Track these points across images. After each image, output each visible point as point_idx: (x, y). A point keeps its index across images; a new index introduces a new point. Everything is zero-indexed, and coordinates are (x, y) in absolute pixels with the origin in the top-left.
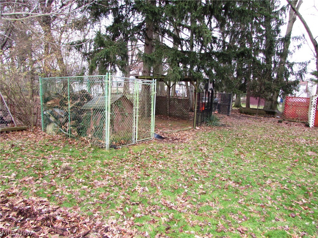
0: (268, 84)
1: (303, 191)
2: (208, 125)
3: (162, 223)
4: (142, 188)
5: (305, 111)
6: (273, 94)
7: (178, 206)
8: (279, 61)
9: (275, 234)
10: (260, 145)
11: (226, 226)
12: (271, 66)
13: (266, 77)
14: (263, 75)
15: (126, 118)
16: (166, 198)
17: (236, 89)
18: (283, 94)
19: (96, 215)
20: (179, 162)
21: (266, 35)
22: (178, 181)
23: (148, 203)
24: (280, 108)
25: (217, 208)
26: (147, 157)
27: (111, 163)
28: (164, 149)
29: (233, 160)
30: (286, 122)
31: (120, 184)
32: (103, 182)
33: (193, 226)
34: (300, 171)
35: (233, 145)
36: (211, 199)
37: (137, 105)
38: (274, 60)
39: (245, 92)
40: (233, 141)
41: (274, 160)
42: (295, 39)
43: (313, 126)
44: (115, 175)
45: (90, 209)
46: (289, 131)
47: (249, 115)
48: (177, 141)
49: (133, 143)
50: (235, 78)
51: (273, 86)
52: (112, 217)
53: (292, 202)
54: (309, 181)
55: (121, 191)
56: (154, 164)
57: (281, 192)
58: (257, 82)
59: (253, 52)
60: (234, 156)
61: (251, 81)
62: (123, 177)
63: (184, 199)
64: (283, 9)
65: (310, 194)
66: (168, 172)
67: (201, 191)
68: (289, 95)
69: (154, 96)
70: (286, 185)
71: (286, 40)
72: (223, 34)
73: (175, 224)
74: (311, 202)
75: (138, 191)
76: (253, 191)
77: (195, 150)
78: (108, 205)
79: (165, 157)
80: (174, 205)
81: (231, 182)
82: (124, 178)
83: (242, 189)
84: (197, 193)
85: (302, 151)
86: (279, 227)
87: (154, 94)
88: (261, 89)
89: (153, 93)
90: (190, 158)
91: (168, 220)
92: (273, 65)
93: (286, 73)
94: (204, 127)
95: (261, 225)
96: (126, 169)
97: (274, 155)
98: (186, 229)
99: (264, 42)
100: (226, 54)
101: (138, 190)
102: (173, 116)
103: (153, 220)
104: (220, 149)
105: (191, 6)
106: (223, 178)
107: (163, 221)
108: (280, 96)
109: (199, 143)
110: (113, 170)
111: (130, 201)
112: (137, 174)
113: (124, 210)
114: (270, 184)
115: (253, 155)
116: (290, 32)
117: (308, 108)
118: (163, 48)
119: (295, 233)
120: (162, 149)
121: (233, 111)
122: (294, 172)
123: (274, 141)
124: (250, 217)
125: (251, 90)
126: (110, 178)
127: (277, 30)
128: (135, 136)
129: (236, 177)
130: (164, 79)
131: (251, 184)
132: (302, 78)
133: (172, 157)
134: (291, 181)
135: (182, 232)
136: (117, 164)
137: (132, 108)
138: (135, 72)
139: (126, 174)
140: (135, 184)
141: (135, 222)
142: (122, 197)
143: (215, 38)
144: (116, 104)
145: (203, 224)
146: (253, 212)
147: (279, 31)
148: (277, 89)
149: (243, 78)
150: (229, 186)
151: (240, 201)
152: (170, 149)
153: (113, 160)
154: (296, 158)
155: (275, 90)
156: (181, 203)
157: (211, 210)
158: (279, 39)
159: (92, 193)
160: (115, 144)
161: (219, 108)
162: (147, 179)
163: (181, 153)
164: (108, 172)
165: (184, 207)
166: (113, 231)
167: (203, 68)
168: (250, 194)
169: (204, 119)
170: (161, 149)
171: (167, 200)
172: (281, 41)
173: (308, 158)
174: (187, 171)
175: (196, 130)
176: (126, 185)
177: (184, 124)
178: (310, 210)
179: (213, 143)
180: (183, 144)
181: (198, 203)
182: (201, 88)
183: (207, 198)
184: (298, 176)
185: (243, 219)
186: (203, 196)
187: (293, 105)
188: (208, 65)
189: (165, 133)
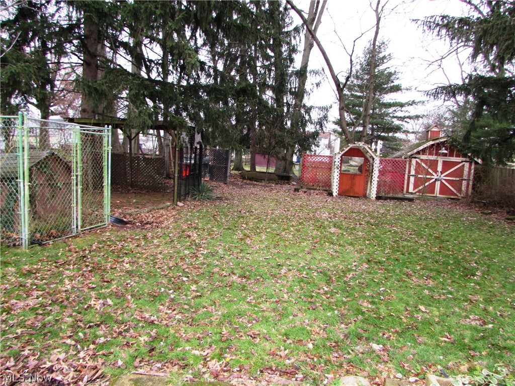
0: (280, 136)
1: (325, 278)
2: (196, 198)
3: (141, 345)
4: (101, 301)
5: (327, 174)
6: (287, 151)
7: (164, 319)
8: (294, 103)
9: (293, 332)
10: (272, 223)
11: (233, 333)
12: (283, 110)
13: (277, 126)
14: (273, 123)
15: (59, 192)
16: (143, 310)
17: (235, 143)
18: (299, 150)
19: (26, 352)
20: (156, 257)
21: (275, 64)
22: (158, 285)
23: (116, 322)
24: (296, 170)
25: (218, 314)
26: (102, 254)
27: (38, 270)
28: (129, 240)
29: (235, 247)
30: (304, 190)
31: (61, 300)
32: (27, 302)
33: (188, 341)
34: (322, 254)
35: (235, 227)
36: (209, 302)
37: (79, 170)
38: (287, 101)
39: (248, 148)
40: (235, 220)
41: (290, 243)
42: (312, 73)
43: (336, 194)
44: (50, 288)
45: (12, 346)
46: (308, 203)
47: (255, 181)
48: (148, 226)
49: (74, 235)
50: (233, 125)
51: (287, 140)
52: (56, 351)
53: (313, 291)
54: (331, 264)
55: (66, 310)
56: (117, 264)
57: (299, 282)
58: (265, 132)
59: (258, 88)
60: (238, 242)
61: (257, 131)
62: (64, 289)
63: (170, 308)
64: (296, 30)
65: (332, 280)
66: (141, 273)
67: (194, 294)
68: (308, 152)
69: (108, 153)
70: (304, 272)
71: (302, 74)
72: (214, 56)
73: (162, 343)
74: (334, 289)
75: (96, 306)
76: (265, 285)
77: (180, 237)
78: (45, 335)
79: (132, 252)
80: (156, 319)
81: (235, 277)
82: (66, 291)
83: (251, 285)
84: (189, 298)
85: (324, 228)
86: (298, 323)
87: (108, 151)
88: (270, 144)
89: (106, 148)
90: (174, 250)
91: (151, 339)
92: (285, 109)
93: (302, 120)
94: (190, 202)
95: (276, 324)
96: (68, 277)
97: (291, 236)
98: (177, 346)
99: (272, 74)
100: (221, 90)
101: (95, 304)
102: (137, 187)
103: (127, 343)
104: (216, 233)
105: (165, 11)
106: (223, 272)
107: (143, 342)
108: (296, 154)
109: (185, 227)
110: (43, 280)
111: (83, 323)
112: (88, 281)
113: (76, 338)
114: (285, 273)
115: (263, 238)
116: (307, 64)
117: (331, 170)
118: (120, 73)
119: (316, 327)
120: (126, 239)
121: (231, 176)
122: (314, 256)
123: (289, 217)
124: (263, 317)
125: (257, 145)
126: (40, 293)
127: (290, 58)
128: (77, 222)
129: (242, 269)
130: (123, 124)
131: (261, 276)
132: (322, 129)
133: (144, 251)
134: (311, 267)
135: (173, 350)
136: (50, 270)
137: (70, 174)
138: (60, 109)
139: (69, 284)
140: (89, 296)
141: (98, 351)
142: (67, 319)
143: (203, 64)
144: (39, 167)
145: (201, 336)
146: (266, 311)
147: (292, 61)
148: (292, 144)
149: (246, 126)
150: (233, 282)
151: (248, 300)
152: (139, 239)
153: (40, 264)
154: (316, 238)
155: (289, 144)
156: (166, 313)
157: (211, 317)
158: (293, 71)
159: (9, 321)
160: (40, 237)
161: (211, 173)
162: (107, 288)
163: (158, 244)
164: (36, 285)
165: (172, 319)
166: (63, 369)
167: (186, 110)
168: (261, 289)
169: (189, 189)
170: (124, 241)
171: (145, 313)
172: (295, 74)
173: (331, 236)
174: (170, 268)
175: (178, 208)
176: (73, 300)
177: (158, 198)
178: (332, 298)
179: (206, 225)
180: (160, 230)
181: (192, 310)
182: (184, 142)
183: (204, 301)
184: (320, 260)
185: (254, 322)
186: (197, 300)
187: (312, 167)
188: (194, 106)
189: (127, 214)
